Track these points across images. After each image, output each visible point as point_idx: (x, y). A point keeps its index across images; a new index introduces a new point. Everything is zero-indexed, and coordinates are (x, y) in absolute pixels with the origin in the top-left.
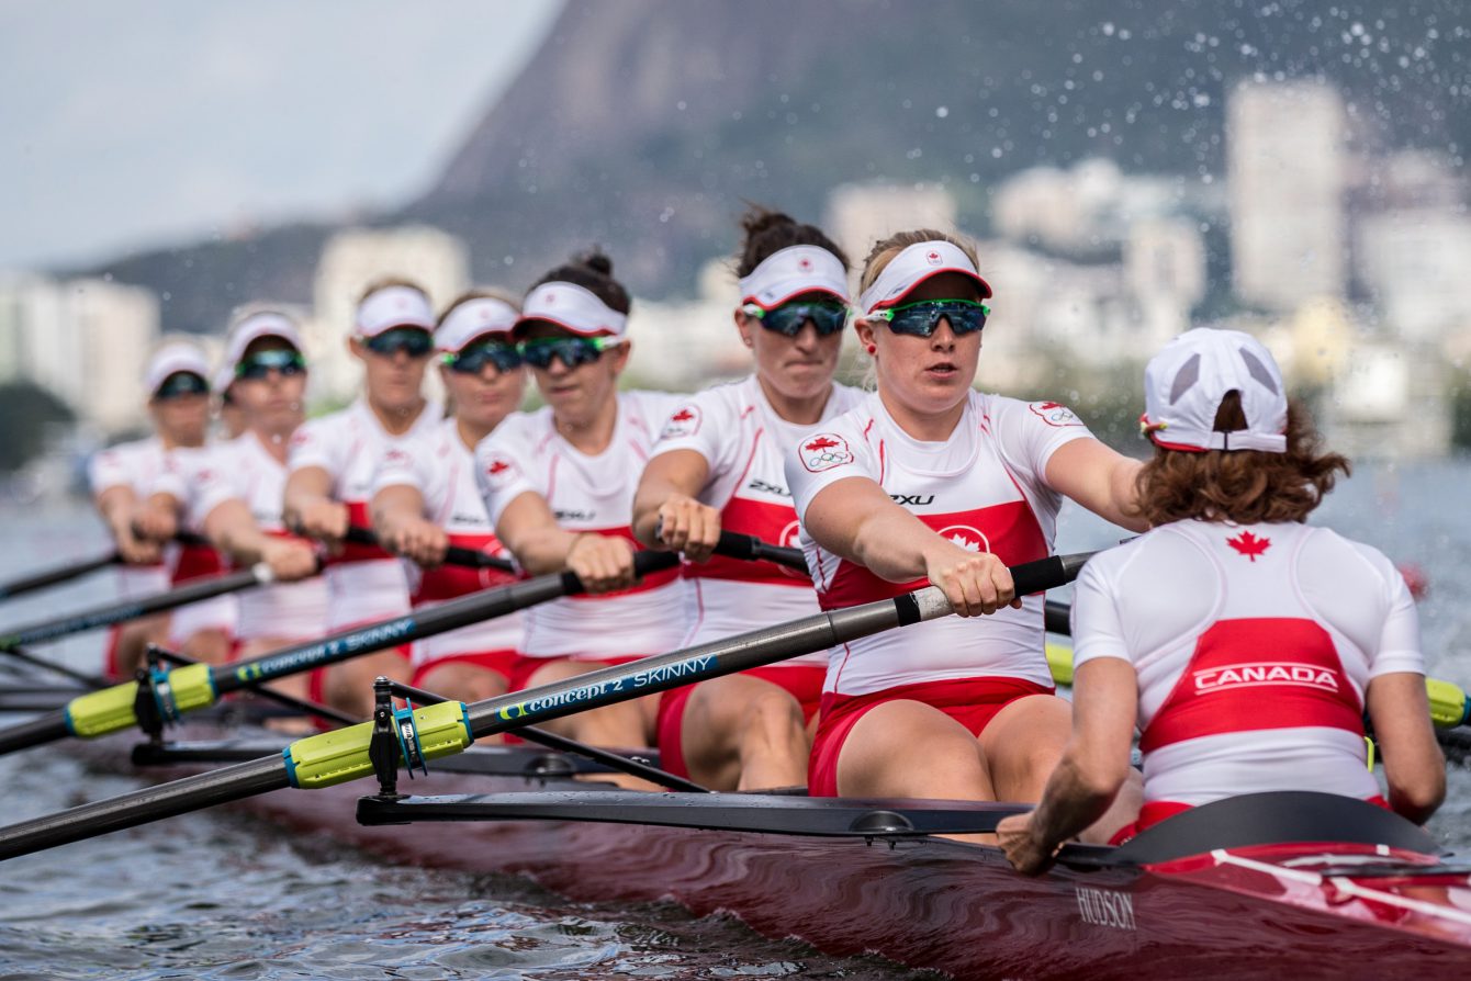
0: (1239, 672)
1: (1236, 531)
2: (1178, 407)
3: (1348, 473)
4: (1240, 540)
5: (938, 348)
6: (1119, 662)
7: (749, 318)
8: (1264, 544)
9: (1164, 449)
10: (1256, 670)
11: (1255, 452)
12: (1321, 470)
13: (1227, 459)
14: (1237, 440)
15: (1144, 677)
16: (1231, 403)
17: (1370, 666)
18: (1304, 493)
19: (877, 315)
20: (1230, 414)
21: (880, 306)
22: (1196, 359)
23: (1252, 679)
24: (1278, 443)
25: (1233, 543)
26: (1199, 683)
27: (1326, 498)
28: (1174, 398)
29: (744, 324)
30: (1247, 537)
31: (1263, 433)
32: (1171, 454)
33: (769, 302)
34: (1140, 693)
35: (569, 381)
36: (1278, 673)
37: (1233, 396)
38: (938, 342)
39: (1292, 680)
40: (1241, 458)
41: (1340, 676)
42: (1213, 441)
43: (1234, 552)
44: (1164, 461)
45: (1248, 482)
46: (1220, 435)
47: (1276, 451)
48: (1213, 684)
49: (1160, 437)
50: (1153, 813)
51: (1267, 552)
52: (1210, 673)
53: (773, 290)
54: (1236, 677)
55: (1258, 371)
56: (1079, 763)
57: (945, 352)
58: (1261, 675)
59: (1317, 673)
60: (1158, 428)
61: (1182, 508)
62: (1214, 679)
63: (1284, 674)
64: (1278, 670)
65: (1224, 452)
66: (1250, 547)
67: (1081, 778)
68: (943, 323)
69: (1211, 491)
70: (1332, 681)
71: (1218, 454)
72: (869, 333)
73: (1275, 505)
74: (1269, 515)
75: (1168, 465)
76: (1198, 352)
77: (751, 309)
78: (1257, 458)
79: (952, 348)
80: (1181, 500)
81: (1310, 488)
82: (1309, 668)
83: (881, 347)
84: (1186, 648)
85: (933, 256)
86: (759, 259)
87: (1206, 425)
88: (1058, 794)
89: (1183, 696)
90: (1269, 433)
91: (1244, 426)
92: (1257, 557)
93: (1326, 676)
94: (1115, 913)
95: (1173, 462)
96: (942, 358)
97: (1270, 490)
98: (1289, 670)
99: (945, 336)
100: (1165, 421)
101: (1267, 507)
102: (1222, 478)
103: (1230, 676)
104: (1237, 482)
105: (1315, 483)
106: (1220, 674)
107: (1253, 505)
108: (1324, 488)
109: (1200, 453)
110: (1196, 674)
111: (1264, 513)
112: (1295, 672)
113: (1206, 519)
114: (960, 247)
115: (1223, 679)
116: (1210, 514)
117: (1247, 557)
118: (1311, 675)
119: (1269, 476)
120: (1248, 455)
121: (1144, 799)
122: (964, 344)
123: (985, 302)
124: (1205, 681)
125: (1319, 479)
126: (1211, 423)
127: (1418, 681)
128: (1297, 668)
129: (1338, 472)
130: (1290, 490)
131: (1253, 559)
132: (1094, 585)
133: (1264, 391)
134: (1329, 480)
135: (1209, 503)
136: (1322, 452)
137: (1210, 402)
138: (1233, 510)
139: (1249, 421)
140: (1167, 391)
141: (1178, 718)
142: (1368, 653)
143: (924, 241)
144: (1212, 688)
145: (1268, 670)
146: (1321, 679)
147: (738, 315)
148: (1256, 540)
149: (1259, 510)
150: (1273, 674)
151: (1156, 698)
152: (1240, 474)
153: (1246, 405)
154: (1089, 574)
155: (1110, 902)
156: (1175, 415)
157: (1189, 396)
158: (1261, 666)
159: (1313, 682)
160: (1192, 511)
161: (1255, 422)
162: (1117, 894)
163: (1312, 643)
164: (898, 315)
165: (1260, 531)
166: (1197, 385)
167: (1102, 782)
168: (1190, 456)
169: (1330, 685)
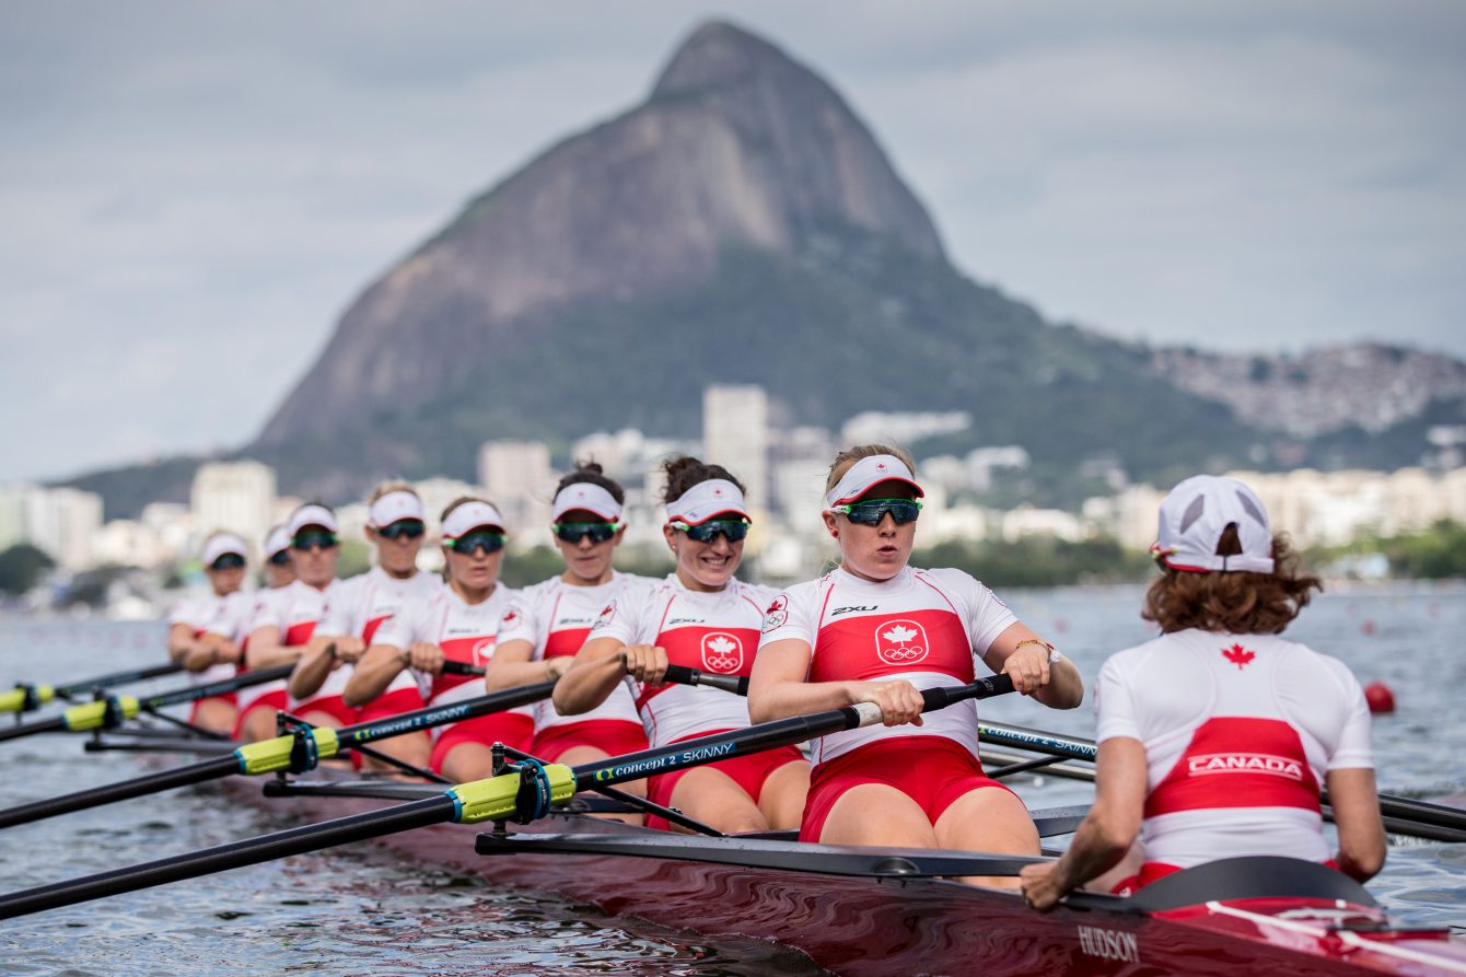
0: (1225, 760)
1: (1228, 641)
2: (1187, 536)
3: (1321, 590)
4: (1231, 651)
5: (883, 535)
6: (1134, 742)
7: (676, 530)
8: (1250, 656)
9: (1174, 570)
10: (1238, 759)
11: (1248, 573)
12: (1299, 588)
13: (1225, 578)
14: (1234, 562)
15: (1152, 755)
16: (1229, 532)
17: (1330, 758)
18: (1285, 606)
19: (838, 508)
20: (1229, 542)
21: (840, 502)
22: (1201, 498)
23: (1235, 766)
24: (1267, 564)
25: (1226, 653)
26: (1192, 767)
27: (1304, 611)
28: (1184, 528)
29: (671, 535)
30: (1238, 649)
31: (1255, 558)
32: (1180, 575)
33: (693, 520)
34: (1148, 766)
35: (594, 552)
36: (1257, 763)
37: (1232, 528)
38: (883, 530)
39: (1266, 769)
40: (1236, 578)
41: (1305, 767)
42: (1214, 563)
43: (1226, 660)
44: (1174, 579)
45: (1241, 599)
46: (1220, 559)
47: (1263, 571)
48: (1202, 768)
49: (1172, 560)
50: (1152, 872)
51: (1252, 662)
52: (1202, 759)
53: (696, 512)
54: (1221, 764)
55: (1251, 508)
56: (1103, 821)
57: (889, 538)
58: (1241, 764)
59: (1286, 764)
60: (1170, 553)
61: (1188, 618)
62: (1205, 764)
63: (1261, 765)
64: (1256, 761)
65: (1223, 572)
66: (1239, 657)
67: (1104, 835)
68: (888, 516)
69: (1212, 605)
70: (1298, 772)
71: (1217, 575)
72: (833, 522)
73: (1262, 618)
74: (1257, 626)
75: (1178, 582)
76: (1202, 492)
77: (678, 525)
78: (1250, 578)
79: (894, 534)
80: (1187, 612)
81: (1291, 603)
82: (1280, 761)
83: (842, 532)
84: (1184, 737)
85: (881, 466)
86: (684, 490)
87: (1209, 549)
88: (1082, 846)
89: (1179, 775)
90: (1261, 557)
91: (1239, 551)
92: (1244, 666)
93: (1294, 768)
94: (1117, 947)
95: (1183, 581)
96: (887, 542)
97: (1259, 604)
98: (1264, 761)
99: (889, 526)
100: (1175, 547)
101: (1256, 621)
102: (1221, 593)
103: (1219, 763)
104: (1233, 598)
105: (1295, 599)
106: (1209, 760)
107: (1245, 617)
108: (1303, 602)
109: (1205, 573)
110: (1191, 759)
111: (1253, 625)
112: (1269, 763)
113: (1208, 629)
114: (901, 459)
115: (1211, 765)
116: (1210, 623)
117: (1236, 665)
118: (1281, 766)
119: (1259, 592)
120: (1243, 575)
121: (1146, 858)
122: (903, 530)
123: (918, 500)
124: (1198, 765)
125: (1299, 596)
126: (1214, 548)
127: (1369, 775)
128: (1271, 759)
129: (1313, 590)
130: (1275, 604)
131: (1241, 668)
132: (1114, 678)
133: (1255, 524)
134: (1306, 597)
135: (1210, 614)
136: (1299, 575)
137: (1213, 532)
138: (1229, 622)
139: (1244, 547)
140: (1178, 523)
141: (1177, 793)
142: (1330, 752)
143: (874, 454)
144: (1202, 771)
145: (1248, 760)
146: (1289, 769)
147: (666, 528)
148: (1244, 652)
149: (1250, 621)
150: (1251, 764)
151: (1160, 773)
152: (1237, 591)
153: (1242, 534)
154: (1108, 669)
155: (1114, 940)
156: (1184, 543)
157: (1196, 527)
158: (1243, 756)
159: (1282, 772)
160: (1197, 622)
161: (1249, 548)
162: (1121, 934)
163: (1283, 740)
164: (854, 509)
165: (1248, 642)
166: (1203, 518)
167: (1120, 838)
168: (1196, 576)
169: (1295, 774)
